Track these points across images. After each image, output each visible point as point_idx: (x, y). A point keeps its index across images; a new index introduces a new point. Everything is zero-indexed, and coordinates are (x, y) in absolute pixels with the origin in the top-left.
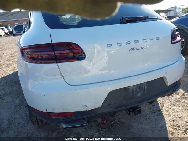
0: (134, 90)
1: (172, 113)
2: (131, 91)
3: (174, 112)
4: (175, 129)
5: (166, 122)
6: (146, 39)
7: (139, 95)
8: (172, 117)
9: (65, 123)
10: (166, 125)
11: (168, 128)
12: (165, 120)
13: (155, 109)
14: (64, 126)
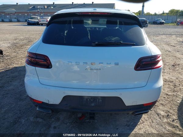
0: (88, 100)
2: (85, 99)
6: (102, 63)
7: (93, 105)
13: (132, 124)
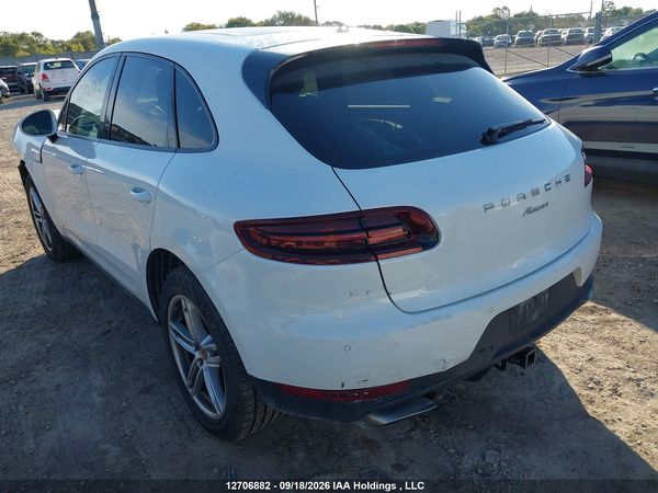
1: (567, 353)
3: (571, 349)
4: (592, 388)
5: (567, 377)
6: (550, 184)
8: (571, 361)
9: (382, 412)
10: (567, 383)
11: (576, 389)
12: (559, 370)
14: (383, 421)
